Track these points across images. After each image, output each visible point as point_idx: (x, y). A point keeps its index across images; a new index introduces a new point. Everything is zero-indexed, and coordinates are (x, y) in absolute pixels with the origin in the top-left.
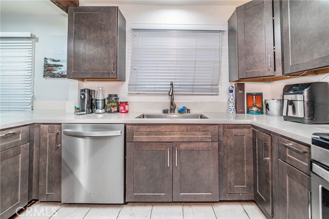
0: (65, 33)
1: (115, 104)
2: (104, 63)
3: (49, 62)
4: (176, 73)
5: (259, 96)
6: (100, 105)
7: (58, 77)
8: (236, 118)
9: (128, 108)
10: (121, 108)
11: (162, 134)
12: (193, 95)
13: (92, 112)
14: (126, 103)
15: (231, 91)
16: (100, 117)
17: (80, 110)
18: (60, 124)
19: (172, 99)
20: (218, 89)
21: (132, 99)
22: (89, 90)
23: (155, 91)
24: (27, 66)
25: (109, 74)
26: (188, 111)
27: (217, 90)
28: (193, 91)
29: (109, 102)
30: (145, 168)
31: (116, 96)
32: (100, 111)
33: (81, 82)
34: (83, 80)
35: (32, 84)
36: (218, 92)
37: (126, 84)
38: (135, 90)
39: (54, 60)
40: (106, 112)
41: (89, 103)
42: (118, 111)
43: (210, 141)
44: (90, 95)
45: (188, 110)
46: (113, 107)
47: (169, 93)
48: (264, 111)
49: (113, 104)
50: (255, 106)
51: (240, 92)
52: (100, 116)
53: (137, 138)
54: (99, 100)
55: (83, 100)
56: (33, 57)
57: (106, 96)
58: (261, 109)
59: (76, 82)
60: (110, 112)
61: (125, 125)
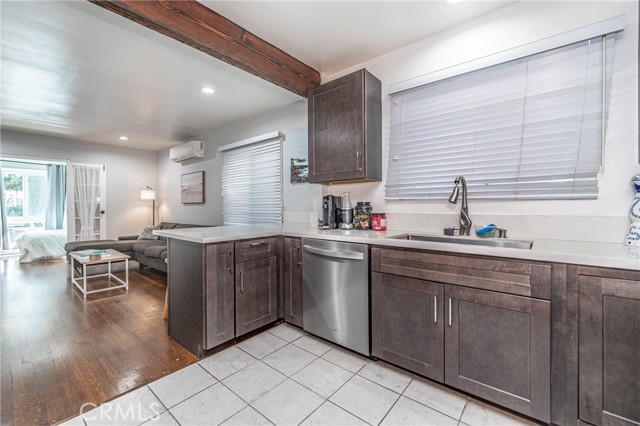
0: (305, 124)
1: (366, 217)
2: (348, 157)
3: (296, 163)
4: (474, 158)
6: (347, 217)
7: (304, 181)
9: (386, 223)
10: (375, 223)
11: (426, 268)
12: (516, 199)
13: (337, 227)
14: (383, 216)
15: (638, 188)
16: (347, 235)
17: (324, 224)
18: (300, 238)
19: (465, 209)
20: (595, 184)
21: (392, 209)
22: (333, 197)
23: (430, 195)
24: (276, 170)
25: (354, 172)
26: (502, 233)
27: (594, 187)
28: (516, 193)
29: (357, 214)
30: (398, 315)
31: (367, 204)
32: (347, 226)
33: (325, 186)
34: (327, 183)
35: (282, 191)
36: (596, 191)
37: (382, 186)
38: (396, 195)
39: (300, 161)
40: (354, 227)
41: (334, 216)
42: (370, 228)
43: (529, 294)
44: (334, 204)
45: (501, 231)
46: (364, 221)
47: (451, 197)
49: (363, 217)
52: (347, 232)
53: (387, 267)
54: (345, 211)
55: (326, 210)
56: (282, 159)
57: (354, 205)
59: (320, 186)
60: (360, 228)
61: (370, 246)
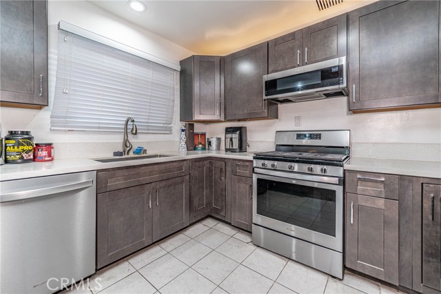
5: (203, 135)
8: (187, 154)
10: (41, 153)
11: (142, 176)
12: (147, 133)
14: (50, 146)
15: (183, 130)
20: (171, 128)
23: (99, 128)
26: (145, 151)
28: (148, 130)
36: (172, 131)
42: (35, 159)
43: (184, 174)
46: (27, 152)
48: (207, 147)
49: (27, 148)
50: (201, 144)
51: (191, 131)
53: (113, 185)
57: (3, 134)
58: (204, 145)
